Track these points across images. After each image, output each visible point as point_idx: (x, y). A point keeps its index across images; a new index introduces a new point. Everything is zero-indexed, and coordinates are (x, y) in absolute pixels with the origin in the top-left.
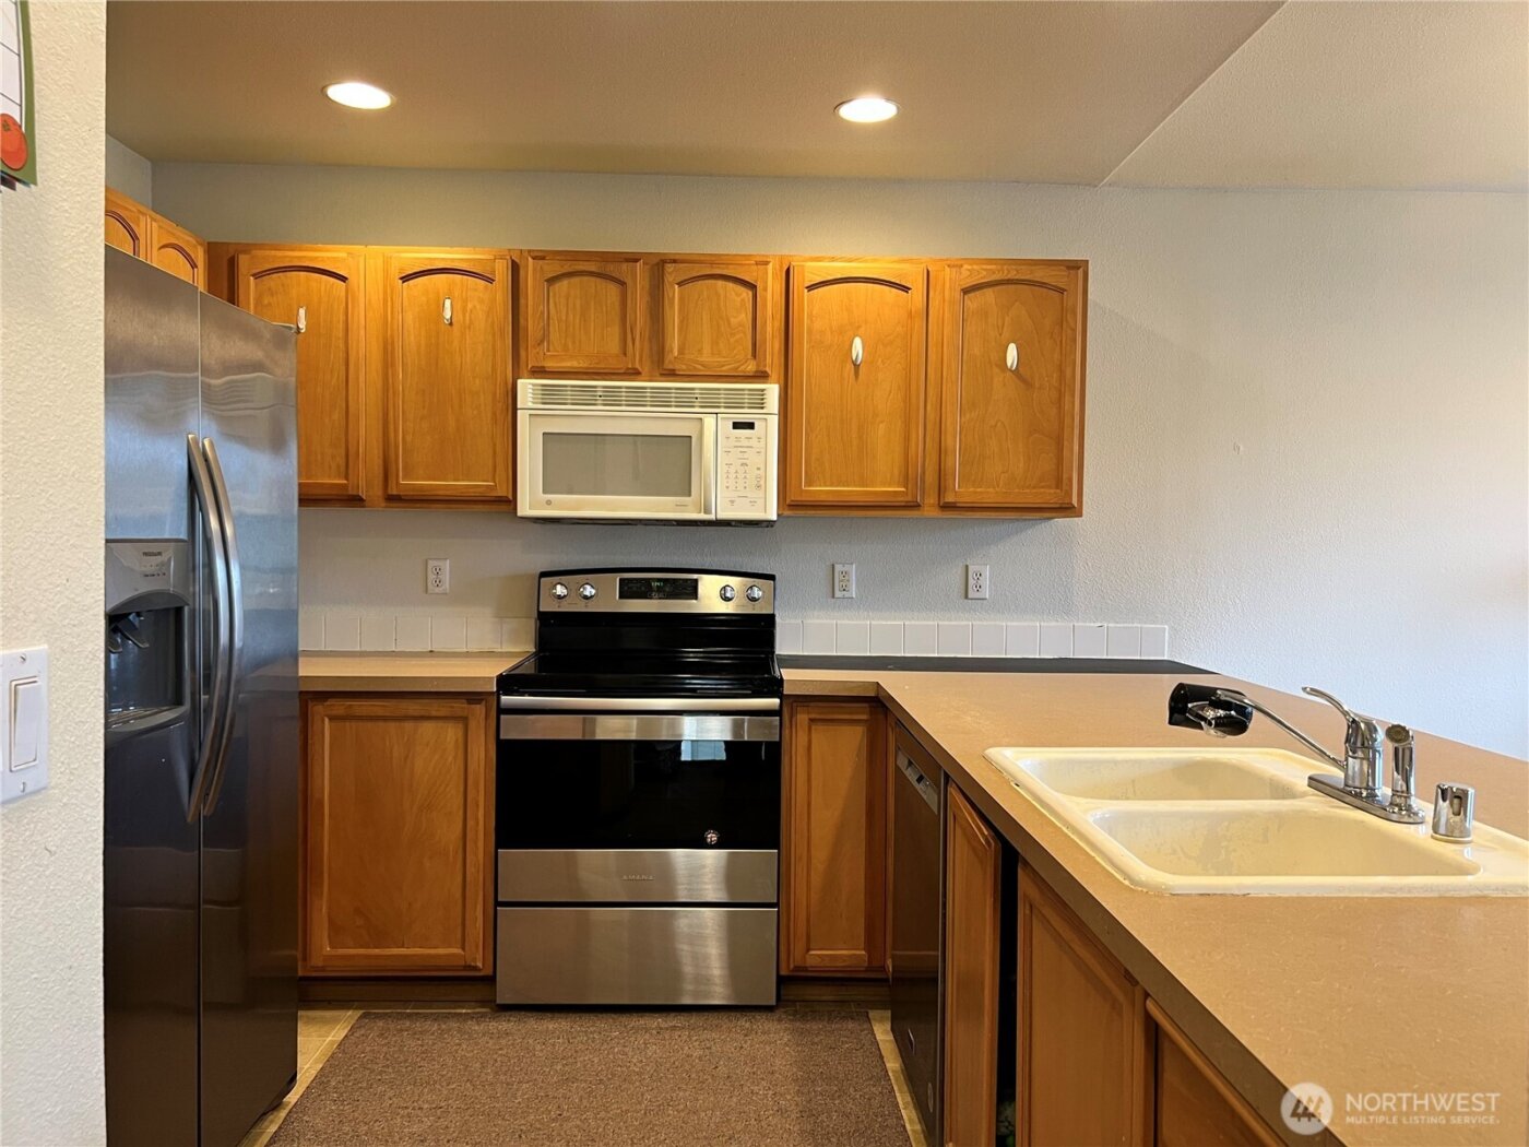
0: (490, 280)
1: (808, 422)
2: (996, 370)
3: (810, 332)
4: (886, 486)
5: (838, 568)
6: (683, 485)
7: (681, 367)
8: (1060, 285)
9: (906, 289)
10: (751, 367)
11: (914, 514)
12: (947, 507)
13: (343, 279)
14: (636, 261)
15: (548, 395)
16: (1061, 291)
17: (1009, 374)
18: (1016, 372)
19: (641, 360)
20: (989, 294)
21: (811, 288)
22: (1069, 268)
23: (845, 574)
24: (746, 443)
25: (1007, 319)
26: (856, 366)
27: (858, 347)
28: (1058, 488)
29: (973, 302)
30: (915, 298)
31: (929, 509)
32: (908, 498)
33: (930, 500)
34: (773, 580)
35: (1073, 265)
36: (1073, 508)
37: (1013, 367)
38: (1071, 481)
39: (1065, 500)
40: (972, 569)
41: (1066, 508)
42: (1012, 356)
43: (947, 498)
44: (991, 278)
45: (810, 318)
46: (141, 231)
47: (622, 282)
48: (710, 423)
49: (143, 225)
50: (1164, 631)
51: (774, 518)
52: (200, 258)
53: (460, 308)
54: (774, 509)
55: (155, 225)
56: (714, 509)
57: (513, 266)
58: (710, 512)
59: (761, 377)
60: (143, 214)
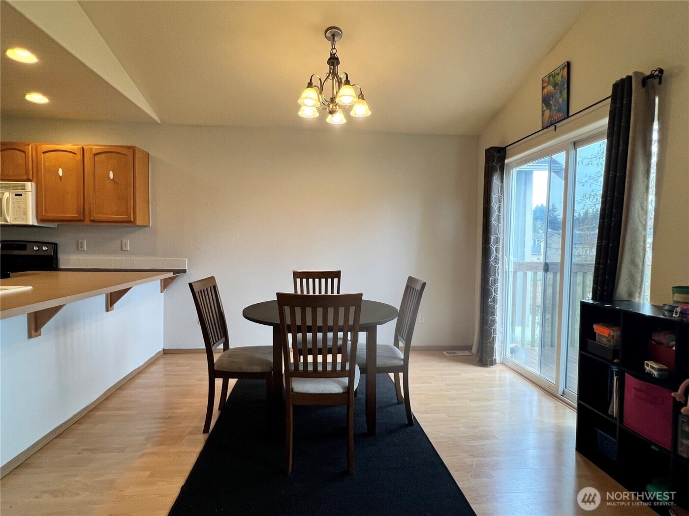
1: (45, 194)
2: (106, 179)
3: (44, 166)
4: (71, 214)
5: (80, 241)
8: (124, 153)
9: (75, 154)
10: (24, 178)
11: (82, 223)
12: (92, 221)
16: (125, 155)
17: (110, 180)
18: (113, 180)
20: (103, 156)
21: (44, 153)
22: (128, 148)
23: (81, 243)
24: (19, 200)
25: (109, 164)
26: (61, 177)
27: (60, 172)
28: (127, 215)
29: (97, 158)
30: (79, 157)
31: (87, 222)
32: (78, 218)
33: (87, 219)
34: (55, 245)
35: (129, 148)
36: (132, 221)
37: (112, 178)
38: (130, 213)
39: (129, 219)
40: (124, 241)
41: (130, 222)
42: (111, 175)
43: (92, 218)
44: (103, 151)
45: (44, 162)
48: (7, 194)
50: (186, 260)
51: (31, 224)
54: (31, 221)
56: (9, 221)
58: (7, 222)
59: (29, 180)
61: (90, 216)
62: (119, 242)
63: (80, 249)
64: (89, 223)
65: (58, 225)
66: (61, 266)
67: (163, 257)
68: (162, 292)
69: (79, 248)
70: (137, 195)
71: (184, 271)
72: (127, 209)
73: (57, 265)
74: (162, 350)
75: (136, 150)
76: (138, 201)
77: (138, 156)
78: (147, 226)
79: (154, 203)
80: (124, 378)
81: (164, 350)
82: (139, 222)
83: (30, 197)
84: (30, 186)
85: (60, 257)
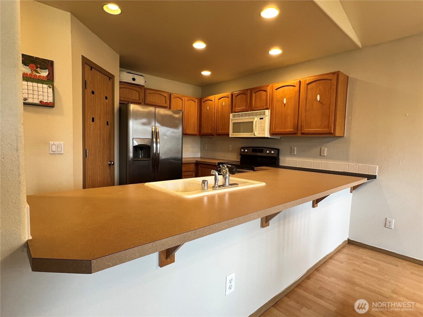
0: (229, 98)
1: (275, 117)
2: (315, 101)
3: (276, 98)
4: (290, 129)
5: (293, 148)
6: (252, 131)
7: (254, 109)
8: (330, 79)
9: (295, 86)
10: (265, 107)
11: (296, 135)
12: (302, 134)
13: (212, 101)
14: (248, 90)
15: (234, 116)
16: (331, 80)
17: (318, 102)
19: (249, 108)
20: (313, 84)
21: (276, 89)
23: (294, 149)
24: (261, 122)
25: (317, 89)
26: (285, 104)
28: (328, 128)
29: (309, 86)
30: (297, 88)
31: (299, 135)
32: (294, 132)
33: (299, 132)
34: (278, 150)
35: (334, 73)
36: (332, 133)
37: (319, 100)
38: (331, 127)
39: (330, 131)
40: (322, 149)
41: (331, 133)
42: (318, 98)
43: (303, 132)
44: (314, 80)
45: (276, 96)
46: (183, 99)
47: (246, 95)
48: (256, 119)
49: (184, 98)
50: (376, 167)
51: (266, 137)
52: (196, 101)
53: (225, 103)
54: (267, 135)
55: (186, 98)
56: (256, 135)
57: (232, 95)
58: (255, 136)
59: (267, 109)
60: (184, 96)
61: (301, 130)
62: (319, 149)
64: (300, 135)
65: (280, 137)
66: (281, 164)
67: (354, 163)
68: (351, 192)
69: (291, 153)
70: (338, 112)
71: (374, 177)
72: (329, 124)
73: (278, 164)
74: (347, 239)
75: (340, 74)
76: (338, 116)
77: (341, 78)
78: (342, 137)
79: (349, 118)
80: (320, 261)
81: (349, 240)
82: (337, 134)
83: (267, 119)
84: (268, 112)
85: (281, 158)
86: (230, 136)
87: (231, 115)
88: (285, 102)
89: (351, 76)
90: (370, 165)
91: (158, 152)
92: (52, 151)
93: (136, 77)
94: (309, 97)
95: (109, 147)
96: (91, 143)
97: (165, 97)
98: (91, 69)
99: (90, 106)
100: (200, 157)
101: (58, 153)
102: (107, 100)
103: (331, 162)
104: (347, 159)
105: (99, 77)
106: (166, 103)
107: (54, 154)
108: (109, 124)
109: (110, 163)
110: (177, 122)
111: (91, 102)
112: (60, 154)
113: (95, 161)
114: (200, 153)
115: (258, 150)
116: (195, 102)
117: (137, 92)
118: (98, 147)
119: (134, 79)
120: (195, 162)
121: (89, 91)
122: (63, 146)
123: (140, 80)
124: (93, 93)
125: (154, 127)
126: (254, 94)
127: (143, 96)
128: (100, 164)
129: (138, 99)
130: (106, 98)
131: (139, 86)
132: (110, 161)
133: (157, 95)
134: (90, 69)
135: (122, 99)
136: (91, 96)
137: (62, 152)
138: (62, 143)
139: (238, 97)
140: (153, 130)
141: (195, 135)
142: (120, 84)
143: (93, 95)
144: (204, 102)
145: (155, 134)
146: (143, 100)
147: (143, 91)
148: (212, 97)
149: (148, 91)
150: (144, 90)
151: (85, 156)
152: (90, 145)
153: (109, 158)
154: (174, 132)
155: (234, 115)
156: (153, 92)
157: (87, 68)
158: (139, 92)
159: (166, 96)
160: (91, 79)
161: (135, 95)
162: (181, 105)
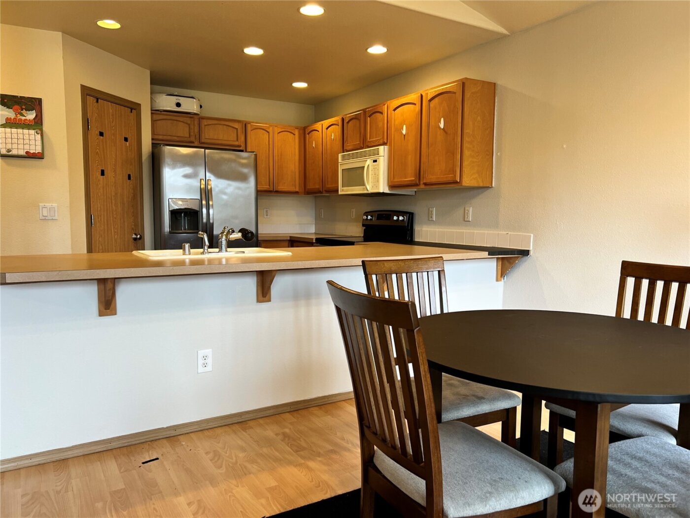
0: (338, 125)
1: (394, 157)
2: (438, 130)
3: (394, 125)
4: (411, 178)
5: (430, 209)
7: (369, 144)
8: (454, 91)
9: (415, 104)
10: (381, 142)
11: (420, 188)
12: (426, 184)
13: (319, 132)
14: (362, 112)
15: (344, 158)
16: (455, 93)
17: (441, 131)
18: (443, 129)
19: (363, 143)
20: (436, 100)
21: (395, 110)
23: (432, 211)
24: (375, 167)
25: (441, 109)
26: (404, 135)
27: (405, 129)
28: (453, 174)
29: (432, 104)
30: (418, 107)
31: (422, 186)
32: (415, 182)
33: (422, 183)
34: (411, 216)
35: (458, 82)
36: (459, 181)
37: (442, 127)
38: (456, 171)
39: (455, 179)
40: (466, 209)
41: (457, 182)
42: (442, 123)
44: (436, 94)
45: (394, 121)
46: (270, 130)
47: (359, 120)
48: (369, 162)
49: (271, 128)
50: (531, 236)
51: (382, 191)
52: (296, 132)
53: (335, 135)
54: (383, 188)
55: (276, 128)
56: (369, 189)
57: (343, 120)
58: (368, 191)
59: (384, 144)
60: (271, 126)
61: (424, 178)
62: (463, 209)
63: (430, 219)
64: (424, 187)
66: (417, 239)
67: (505, 231)
68: (497, 280)
70: (466, 145)
71: (525, 253)
73: (412, 238)
75: (467, 82)
76: (467, 153)
77: (470, 90)
78: (489, 187)
79: (498, 154)
82: (467, 181)
83: (383, 162)
84: (383, 150)
85: (416, 229)
86: (340, 193)
87: (340, 155)
88: (404, 132)
89: (499, 82)
90: (524, 234)
91: (211, 221)
92: (43, 216)
93: (182, 100)
94: (432, 123)
95: (133, 212)
96: (99, 205)
97: (237, 129)
98: (97, 102)
99: (97, 153)
100: (314, 232)
101: (51, 218)
102: (128, 143)
103: (478, 231)
104: (496, 226)
105: (111, 111)
106: (237, 140)
107: (45, 219)
108: (132, 178)
109: (135, 237)
110: (245, 170)
111: (98, 147)
112: (52, 219)
113: (107, 231)
114: (314, 225)
115: (384, 215)
116: (294, 135)
117: (186, 125)
118: (112, 213)
119: (178, 105)
120: (289, 239)
121: (94, 132)
122: (56, 209)
123: (190, 106)
124: (101, 134)
125: (203, 182)
126: (369, 118)
127: (196, 130)
128: (116, 236)
129: (187, 135)
130: (126, 139)
131: (189, 115)
132: (136, 234)
133: (221, 126)
134: (95, 101)
135: (156, 137)
136: (97, 139)
137: (56, 217)
138: (55, 205)
139: (350, 123)
140: (202, 186)
141: (297, 193)
142: (152, 113)
143: (102, 137)
144: (308, 134)
145: (206, 193)
146: (197, 136)
147: (196, 122)
148: (318, 126)
149: (205, 122)
150: (198, 120)
151: (90, 223)
152: (99, 209)
153: (133, 229)
154: (239, 188)
155: (343, 156)
156: (216, 122)
157: (91, 100)
158: (189, 125)
159: (237, 127)
160: (97, 115)
161: (182, 130)
162: (267, 143)
